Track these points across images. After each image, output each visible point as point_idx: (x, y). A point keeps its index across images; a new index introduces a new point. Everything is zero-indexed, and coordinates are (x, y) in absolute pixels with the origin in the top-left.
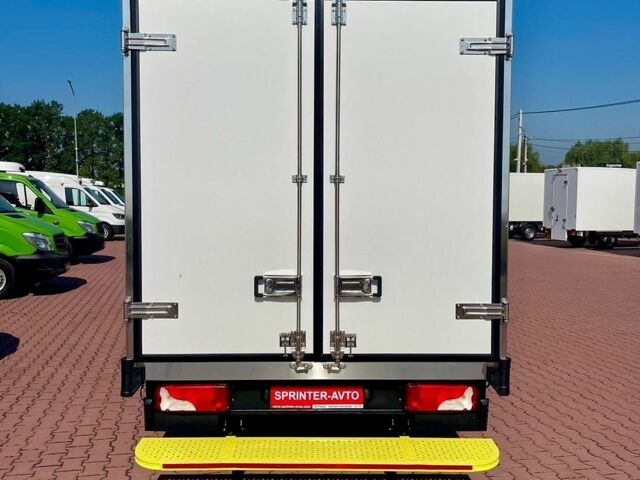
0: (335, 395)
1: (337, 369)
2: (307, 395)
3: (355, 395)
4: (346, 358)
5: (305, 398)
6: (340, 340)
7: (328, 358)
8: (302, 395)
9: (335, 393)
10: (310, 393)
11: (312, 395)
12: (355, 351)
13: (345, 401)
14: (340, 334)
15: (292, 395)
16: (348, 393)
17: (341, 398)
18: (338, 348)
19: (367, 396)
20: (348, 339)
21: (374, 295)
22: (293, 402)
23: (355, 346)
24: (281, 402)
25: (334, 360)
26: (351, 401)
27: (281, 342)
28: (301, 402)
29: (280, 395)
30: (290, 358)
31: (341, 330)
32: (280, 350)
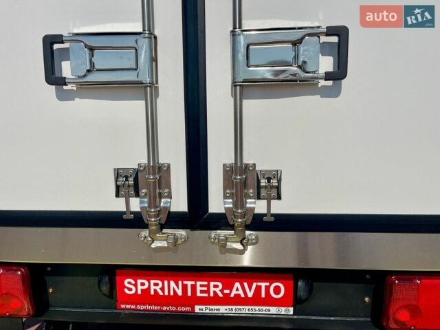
0: (237, 289)
1: (238, 246)
2: (185, 287)
3: (277, 290)
4: (259, 223)
5: (180, 292)
6: (245, 184)
7: (220, 222)
8: (174, 287)
9: (237, 285)
10: (189, 283)
11: (194, 287)
12: (278, 208)
13: (256, 300)
14: (246, 169)
15: (155, 286)
16: (263, 285)
17: (250, 294)
18: (239, 201)
19: (302, 293)
20: (263, 182)
21: (328, 76)
22: (157, 299)
23: (279, 198)
24: (135, 299)
25: (232, 227)
26: (269, 301)
27: (118, 187)
28: (173, 299)
29: (131, 286)
30: (137, 222)
31: (247, 160)
32: (118, 205)
